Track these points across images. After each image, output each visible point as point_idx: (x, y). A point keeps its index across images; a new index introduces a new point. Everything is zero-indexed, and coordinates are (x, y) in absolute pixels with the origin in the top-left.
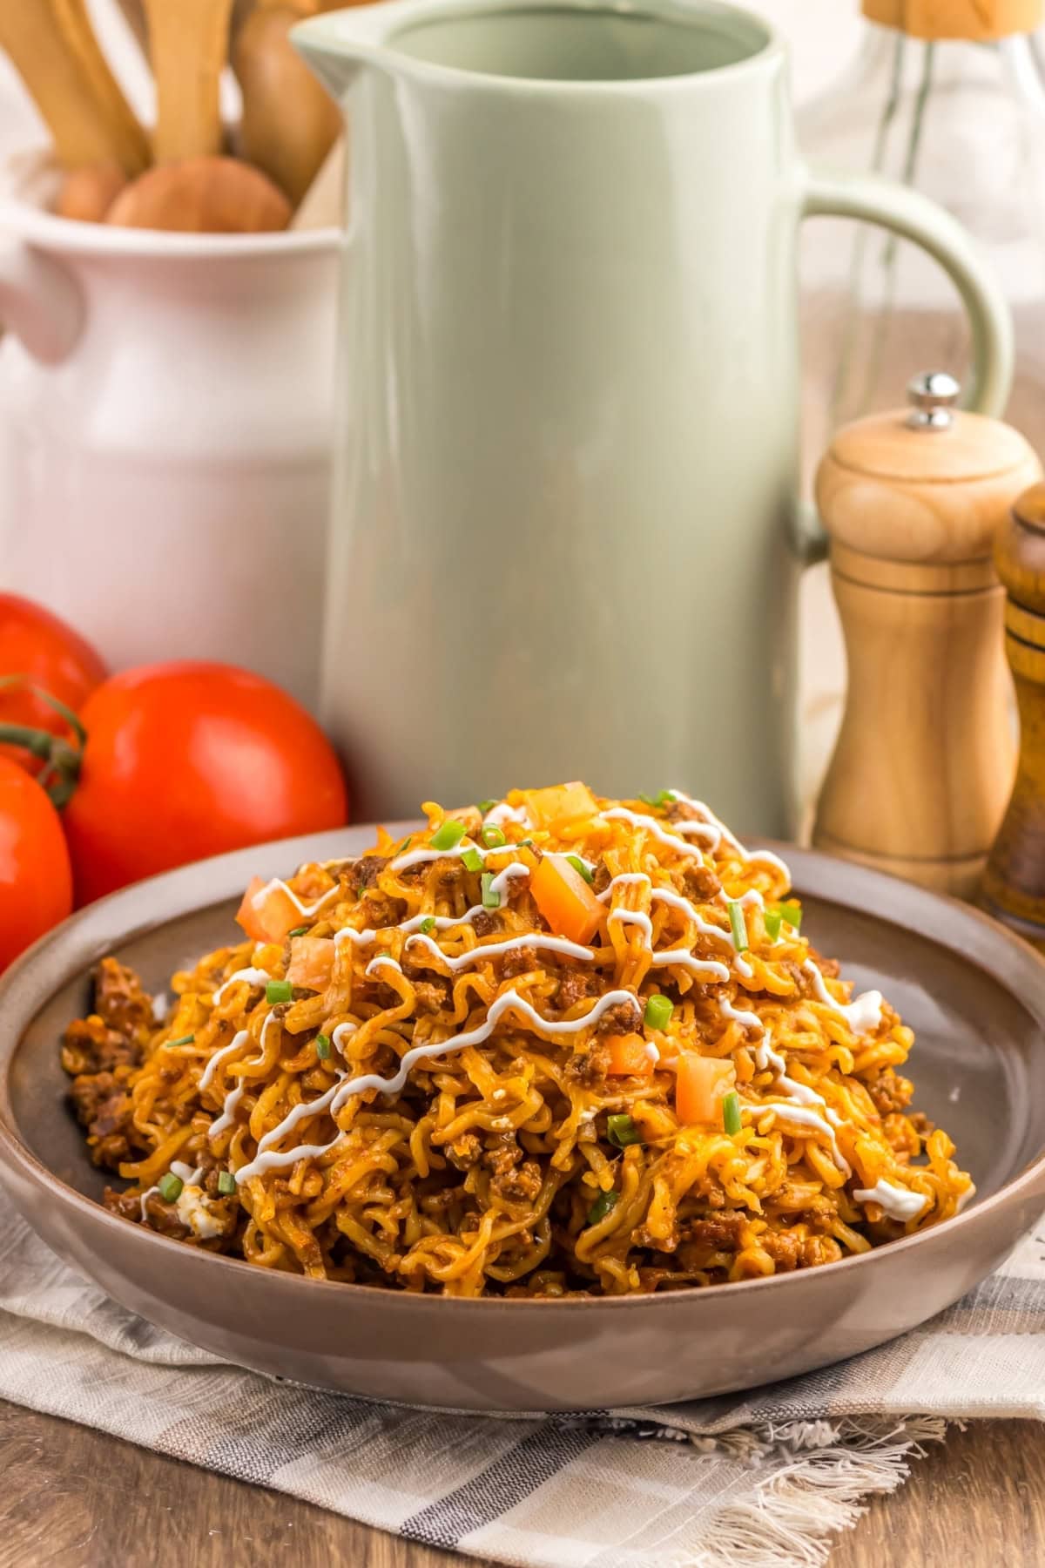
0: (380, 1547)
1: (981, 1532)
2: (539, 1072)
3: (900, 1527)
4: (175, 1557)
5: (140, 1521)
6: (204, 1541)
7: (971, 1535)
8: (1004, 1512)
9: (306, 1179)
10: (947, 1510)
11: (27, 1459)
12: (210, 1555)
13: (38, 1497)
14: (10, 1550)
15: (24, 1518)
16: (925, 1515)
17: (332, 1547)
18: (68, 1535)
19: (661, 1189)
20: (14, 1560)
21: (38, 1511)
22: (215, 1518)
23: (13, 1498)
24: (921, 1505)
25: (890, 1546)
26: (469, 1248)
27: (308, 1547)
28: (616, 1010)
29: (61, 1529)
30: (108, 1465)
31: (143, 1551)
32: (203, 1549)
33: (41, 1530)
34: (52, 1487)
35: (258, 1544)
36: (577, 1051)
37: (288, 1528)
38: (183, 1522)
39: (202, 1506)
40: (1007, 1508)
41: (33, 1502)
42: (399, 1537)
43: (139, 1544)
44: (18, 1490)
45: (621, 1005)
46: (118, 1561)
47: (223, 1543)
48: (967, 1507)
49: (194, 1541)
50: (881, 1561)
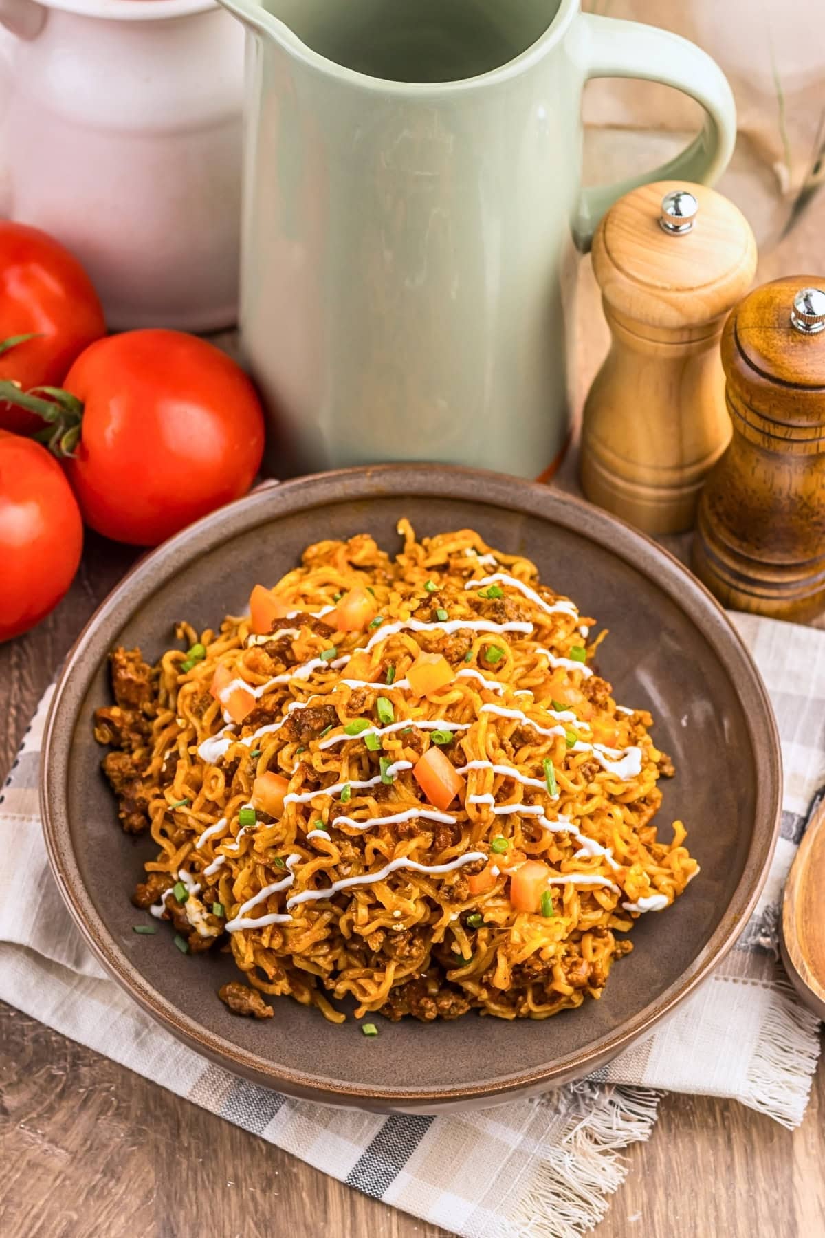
0: (334, 1194)
1: (701, 1169)
2: (421, 892)
3: (651, 1164)
4: (209, 1211)
5: (184, 1175)
6: (225, 1193)
7: (695, 1174)
8: (714, 1145)
9: (272, 937)
10: (680, 1145)
11: (108, 1111)
12: (229, 1206)
13: (119, 1154)
14: (108, 1209)
15: (113, 1177)
16: (666, 1151)
17: (304, 1195)
18: (141, 1193)
19: (502, 962)
20: (111, 1219)
21: (120, 1168)
22: (230, 1170)
23: (103, 1155)
24: (664, 1139)
25: (646, 1185)
26: (379, 984)
27: (289, 1195)
28: (473, 866)
29: (136, 1186)
30: (158, 1113)
31: (189, 1206)
32: (226, 1200)
33: (124, 1188)
34: (126, 1141)
35: (258, 1194)
36: (446, 883)
37: (276, 1176)
38: (211, 1175)
39: (221, 1156)
40: (717, 1141)
41: (116, 1159)
42: (345, 1185)
43: (186, 1199)
44: (105, 1146)
45: (475, 862)
46: (174, 1217)
47: (237, 1195)
48: (692, 1141)
49: (219, 1192)
50: (640, 1201)
